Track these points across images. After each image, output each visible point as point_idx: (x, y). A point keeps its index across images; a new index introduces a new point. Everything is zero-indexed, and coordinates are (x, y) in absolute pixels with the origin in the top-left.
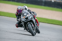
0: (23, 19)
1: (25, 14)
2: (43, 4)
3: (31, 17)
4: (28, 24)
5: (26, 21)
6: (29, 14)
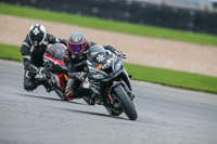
0: (98, 73)
1: (101, 58)
2: (191, 25)
3: (119, 65)
4: (116, 86)
5: (107, 77)
6: (111, 56)
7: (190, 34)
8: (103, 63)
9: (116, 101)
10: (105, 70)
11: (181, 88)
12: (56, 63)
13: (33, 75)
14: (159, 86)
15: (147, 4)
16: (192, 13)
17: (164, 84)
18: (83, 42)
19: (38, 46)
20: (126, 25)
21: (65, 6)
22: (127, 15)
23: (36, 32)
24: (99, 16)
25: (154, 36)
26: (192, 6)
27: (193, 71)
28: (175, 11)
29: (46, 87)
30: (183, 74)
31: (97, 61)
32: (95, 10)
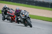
1: (23, 13)
5: (25, 18)
7: (49, 8)
8: (24, 14)
9: (27, 23)
10: (25, 16)
11: (47, 21)
12: (10, 14)
13: (4, 17)
14: (42, 21)
15: (39, 1)
16: (50, 3)
17: (43, 20)
18: (19, 10)
19: (6, 10)
20: (34, 6)
21: (20, 2)
22: (34, 4)
23: (5, 7)
24: (28, 4)
25: (41, 9)
26: (50, 2)
27: (50, 17)
28: (46, 3)
29: (7, 20)
30: (48, 18)
31: (23, 14)
32: (27, 3)
